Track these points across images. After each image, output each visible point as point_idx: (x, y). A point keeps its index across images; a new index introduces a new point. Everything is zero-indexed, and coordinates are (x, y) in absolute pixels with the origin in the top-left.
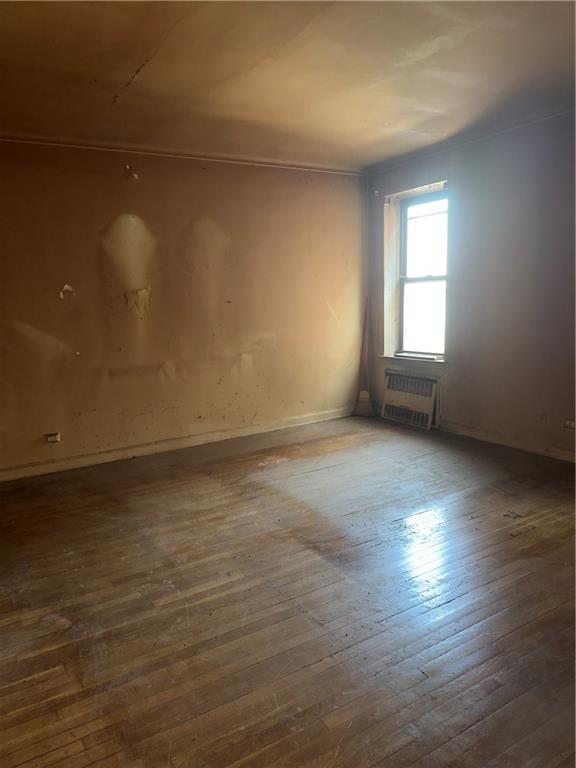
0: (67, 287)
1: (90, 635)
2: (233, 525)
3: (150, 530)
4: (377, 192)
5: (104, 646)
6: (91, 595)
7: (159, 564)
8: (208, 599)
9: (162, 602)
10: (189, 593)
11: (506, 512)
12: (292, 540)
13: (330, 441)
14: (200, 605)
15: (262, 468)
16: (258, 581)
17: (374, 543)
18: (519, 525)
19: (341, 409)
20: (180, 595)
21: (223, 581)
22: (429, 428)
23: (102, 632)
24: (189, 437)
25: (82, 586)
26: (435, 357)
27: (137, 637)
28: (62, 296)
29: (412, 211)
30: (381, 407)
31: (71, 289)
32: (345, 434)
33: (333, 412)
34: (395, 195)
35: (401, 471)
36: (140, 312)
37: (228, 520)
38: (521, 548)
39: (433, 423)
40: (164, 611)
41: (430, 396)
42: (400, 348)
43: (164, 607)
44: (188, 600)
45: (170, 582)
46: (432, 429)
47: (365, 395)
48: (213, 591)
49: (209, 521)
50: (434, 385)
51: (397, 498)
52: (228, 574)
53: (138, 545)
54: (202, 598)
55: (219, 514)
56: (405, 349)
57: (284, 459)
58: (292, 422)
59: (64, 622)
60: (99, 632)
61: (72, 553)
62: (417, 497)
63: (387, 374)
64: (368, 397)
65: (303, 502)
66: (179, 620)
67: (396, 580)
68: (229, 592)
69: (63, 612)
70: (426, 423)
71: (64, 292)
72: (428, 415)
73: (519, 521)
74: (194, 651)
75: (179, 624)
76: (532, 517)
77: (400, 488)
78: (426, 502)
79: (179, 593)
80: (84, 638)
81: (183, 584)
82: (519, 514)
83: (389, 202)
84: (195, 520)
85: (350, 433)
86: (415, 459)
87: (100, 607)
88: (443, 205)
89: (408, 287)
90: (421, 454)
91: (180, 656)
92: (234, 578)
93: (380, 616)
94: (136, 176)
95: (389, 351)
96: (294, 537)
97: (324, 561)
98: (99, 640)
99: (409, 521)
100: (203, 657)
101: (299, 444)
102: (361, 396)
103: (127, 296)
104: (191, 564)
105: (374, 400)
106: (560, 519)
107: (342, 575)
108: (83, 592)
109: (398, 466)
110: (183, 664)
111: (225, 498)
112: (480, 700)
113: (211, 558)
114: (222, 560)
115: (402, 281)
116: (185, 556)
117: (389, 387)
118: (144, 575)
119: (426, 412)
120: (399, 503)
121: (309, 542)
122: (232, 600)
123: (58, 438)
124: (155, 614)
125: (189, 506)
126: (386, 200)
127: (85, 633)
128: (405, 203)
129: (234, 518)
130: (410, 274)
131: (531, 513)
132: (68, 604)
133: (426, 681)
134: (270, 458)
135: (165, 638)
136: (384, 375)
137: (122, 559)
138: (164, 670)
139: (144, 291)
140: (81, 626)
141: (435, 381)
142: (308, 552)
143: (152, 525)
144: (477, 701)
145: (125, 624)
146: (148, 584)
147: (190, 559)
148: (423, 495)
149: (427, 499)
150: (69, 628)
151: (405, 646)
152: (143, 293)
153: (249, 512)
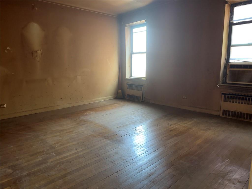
0: (8, 48)
1: (22, 175)
2: (77, 134)
3: (44, 137)
4: (123, 23)
5: (28, 178)
6: (21, 161)
7: (48, 148)
8: (69, 158)
9: (51, 160)
10: (61, 157)
11: (168, 124)
12: (99, 137)
13: (109, 106)
14: (66, 160)
15: (86, 115)
16: (88, 151)
17: (127, 135)
18: (172, 127)
19: (112, 96)
20: (58, 157)
21: (74, 151)
22: (141, 101)
23: (27, 173)
24: (58, 106)
25: (17, 158)
26: (142, 78)
27: (41, 174)
28: (6, 52)
29: (135, 30)
30: (125, 95)
31: (10, 49)
32: (114, 104)
33: (109, 97)
34: (129, 24)
35: (134, 114)
36: (38, 59)
37: (74, 132)
38: (174, 134)
39: (142, 99)
40: (52, 164)
41: (141, 91)
42: (131, 76)
43: (52, 162)
44: (61, 159)
45: (53, 153)
46: (142, 101)
47: (120, 91)
48: (70, 155)
49: (67, 133)
50: (143, 87)
51: (133, 122)
52: (76, 149)
53: (40, 142)
54: (66, 158)
55: (71, 130)
56: (133, 76)
57: (93, 112)
58: (95, 101)
59: (10, 171)
60: (26, 173)
61: (12, 146)
62: (140, 121)
63: (127, 84)
64: (121, 92)
65: (101, 125)
66: (58, 166)
67: (136, 146)
68: (77, 155)
69: (9, 167)
70: (140, 99)
71: (7, 50)
72: (140, 97)
73: (172, 126)
74: (65, 176)
75: (58, 167)
76: (176, 125)
77: (134, 119)
78: (143, 122)
79: (57, 157)
80: (19, 176)
81: (59, 154)
82: (172, 124)
83: (127, 27)
84: (62, 133)
85: (116, 103)
86: (138, 110)
87: (25, 164)
88: (145, 28)
89: (133, 56)
90: (139, 109)
91: (59, 178)
92: (78, 150)
93: (132, 158)
94: (36, 9)
95: (128, 77)
96: (99, 136)
97: (111, 142)
98: (25, 176)
99: (138, 128)
100: (68, 178)
101: (98, 107)
102: (119, 92)
103: (33, 53)
104: (61, 147)
105: (123, 93)
106: (185, 125)
107: (118, 146)
108: (18, 160)
109: (133, 112)
110: (61, 181)
111: (73, 125)
112: (169, 180)
113: (69, 144)
114: (73, 145)
115: (132, 54)
116: (58, 145)
117: (128, 89)
118: (43, 152)
119: (140, 96)
120: (134, 123)
121: (105, 137)
122: (78, 157)
123: (5, 106)
124: (48, 165)
125: (59, 128)
126: (126, 26)
127: (19, 174)
128: (132, 27)
129: (77, 131)
130: (134, 51)
131: (176, 124)
132: (11, 164)
133: (151, 177)
134: (88, 112)
135: (53, 173)
136: (126, 84)
137: (34, 147)
138: (53, 184)
139: (40, 51)
140: (18, 172)
141: (143, 86)
142: (105, 140)
143: (45, 135)
144: (168, 181)
145: (36, 169)
146: (45, 155)
147: (61, 145)
148: (141, 120)
149: (143, 121)
150: (13, 173)
151: (142, 166)
152: (39, 52)
153: (82, 129)
